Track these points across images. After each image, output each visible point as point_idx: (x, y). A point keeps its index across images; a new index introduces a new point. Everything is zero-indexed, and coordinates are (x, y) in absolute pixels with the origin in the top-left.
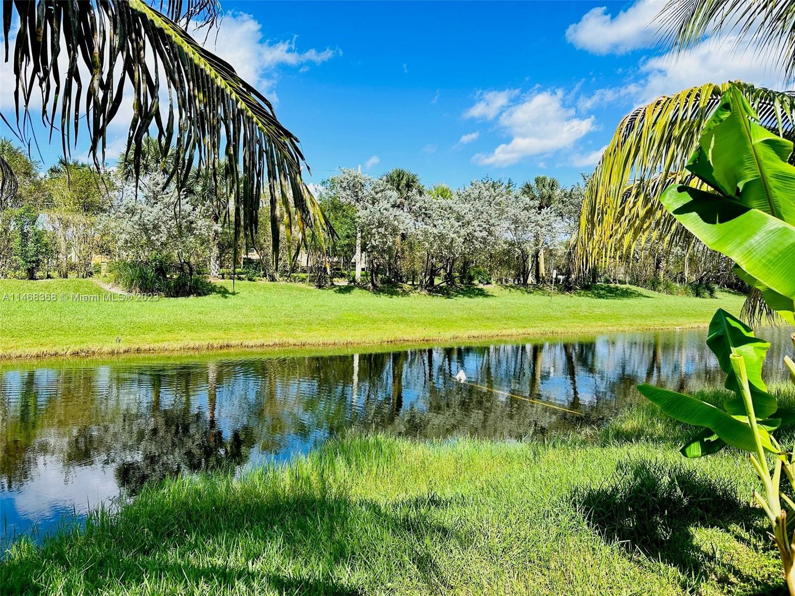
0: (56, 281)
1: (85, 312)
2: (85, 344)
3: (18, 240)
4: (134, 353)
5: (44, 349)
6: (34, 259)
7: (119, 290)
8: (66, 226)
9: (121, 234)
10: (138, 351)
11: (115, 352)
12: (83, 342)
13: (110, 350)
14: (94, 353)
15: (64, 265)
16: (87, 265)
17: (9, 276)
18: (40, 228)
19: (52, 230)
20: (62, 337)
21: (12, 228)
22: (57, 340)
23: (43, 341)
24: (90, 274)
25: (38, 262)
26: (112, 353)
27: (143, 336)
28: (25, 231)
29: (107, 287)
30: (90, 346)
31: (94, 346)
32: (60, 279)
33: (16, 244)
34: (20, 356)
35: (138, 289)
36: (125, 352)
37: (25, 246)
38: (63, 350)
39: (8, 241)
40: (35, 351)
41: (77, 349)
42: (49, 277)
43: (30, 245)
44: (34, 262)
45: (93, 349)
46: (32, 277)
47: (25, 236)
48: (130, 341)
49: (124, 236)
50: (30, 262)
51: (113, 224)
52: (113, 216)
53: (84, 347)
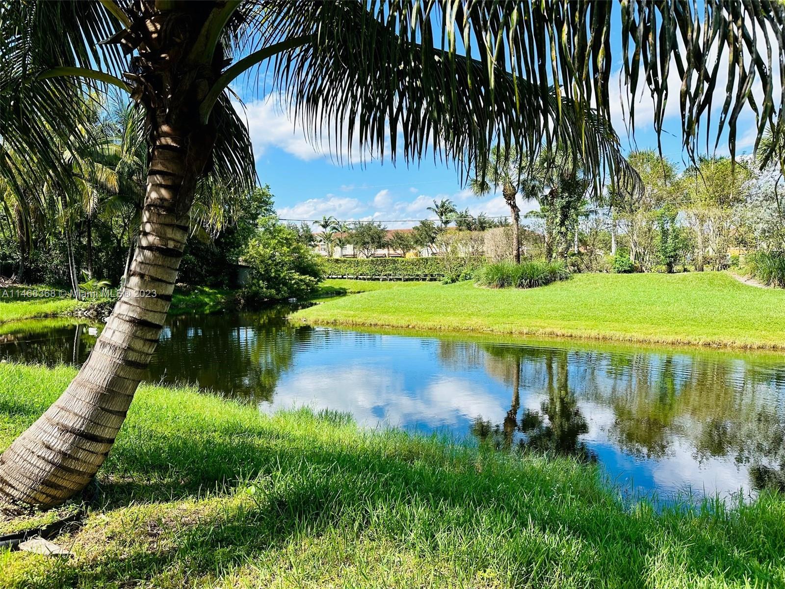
0: (693, 274)
1: (718, 304)
2: (717, 336)
3: (659, 238)
4: (769, 350)
5: (679, 337)
6: (672, 254)
7: (754, 283)
8: (702, 221)
9: (758, 223)
10: (774, 348)
11: (748, 347)
12: (715, 334)
13: (742, 344)
14: (725, 345)
15: (700, 258)
16: (723, 258)
17: (653, 270)
18: (678, 225)
19: (689, 225)
20: (695, 327)
21: (654, 227)
22: (690, 330)
23: (678, 329)
24: (725, 267)
25: (675, 257)
26: (745, 347)
27: (781, 332)
28: (666, 229)
29: (742, 280)
30: (722, 339)
31: (727, 339)
32: (696, 272)
33: (657, 240)
34: (658, 342)
35: (777, 282)
36: (759, 348)
37: (666, 242)
38: (696, 340)
39: (651, 239)
40: (670, 338)
41: (709, 340)
42: (685, 270)
43: (670, 241)
44: (672, 257)
45: (725, 342)
46: (670, 271)
47: (665, 233)
48: (764, 337)
49: (761, 225)
50: (669, 257)
51: (749, 214)
52: (750, 206)
53: (716, 338)
